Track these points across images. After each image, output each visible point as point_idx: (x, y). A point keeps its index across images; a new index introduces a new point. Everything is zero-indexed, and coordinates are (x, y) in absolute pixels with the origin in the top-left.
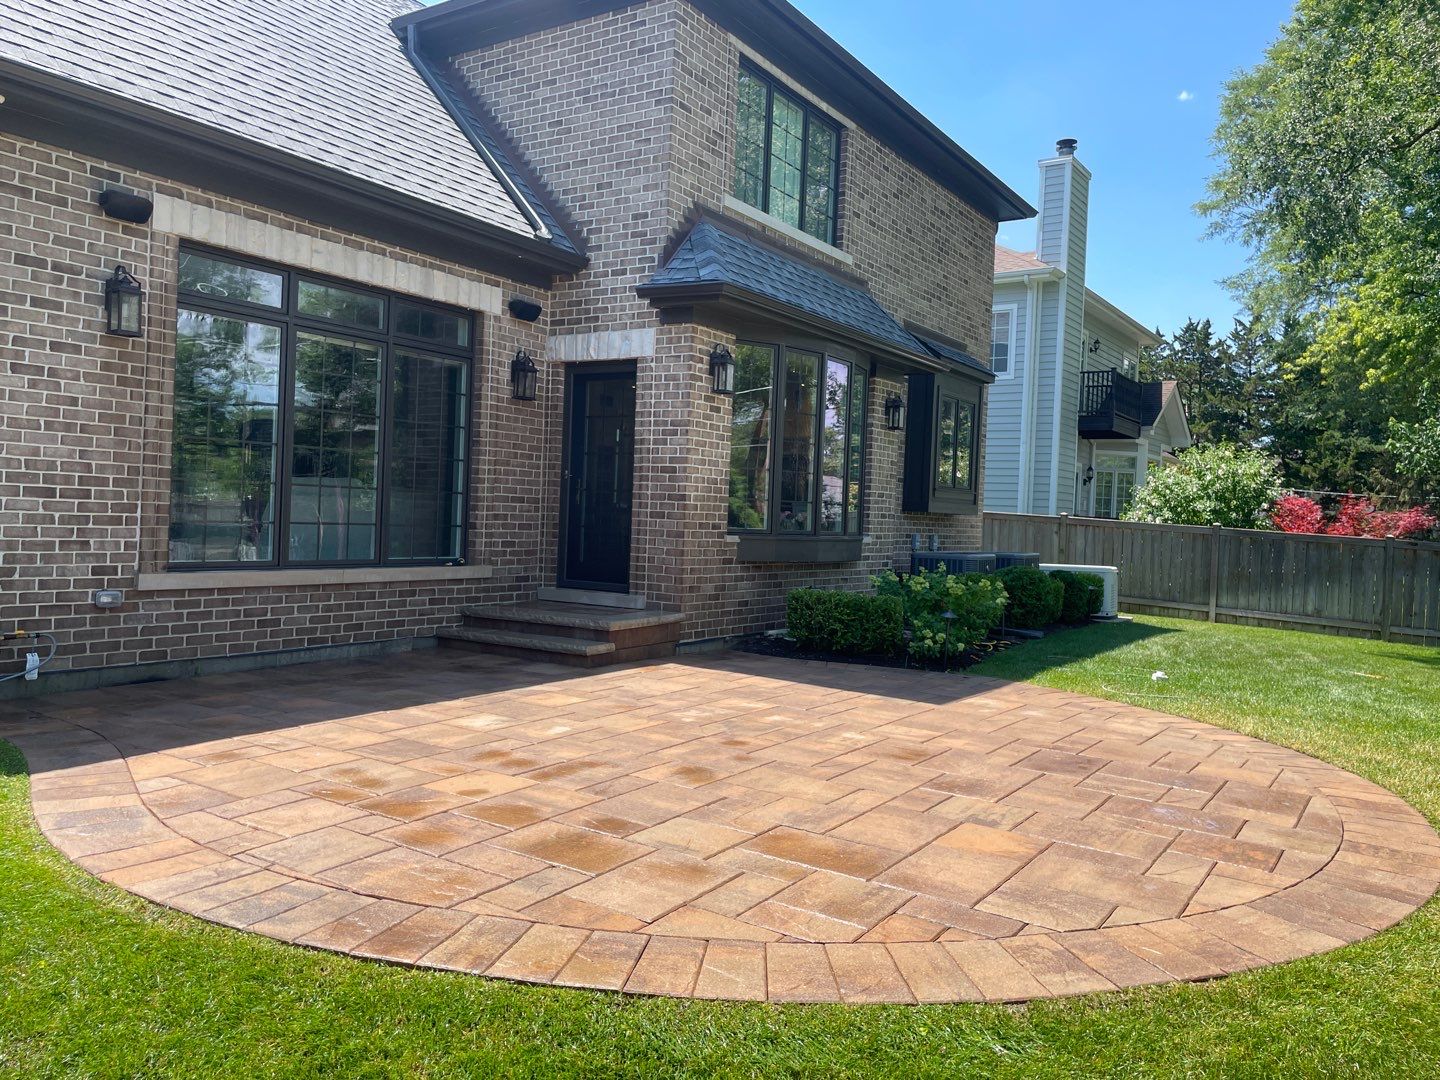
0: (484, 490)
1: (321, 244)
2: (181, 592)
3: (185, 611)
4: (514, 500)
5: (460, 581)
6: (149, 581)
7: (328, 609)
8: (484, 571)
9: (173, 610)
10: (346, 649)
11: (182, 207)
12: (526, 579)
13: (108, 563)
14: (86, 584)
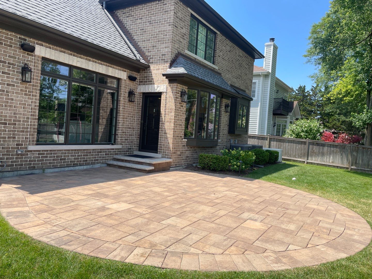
0: (120, 125)
1: (79, 59)
2: (40, 151)
3: (41, 156)
4: (128, 128)
5: (113, 149)
6: (31, 148)
7: (79, 156)
8: (119, 147)
9: (37, 155)
10: (83, 166)
11: (43, 48)
12: (130, 149)
13: (20, 143)
14: (14, 148)
